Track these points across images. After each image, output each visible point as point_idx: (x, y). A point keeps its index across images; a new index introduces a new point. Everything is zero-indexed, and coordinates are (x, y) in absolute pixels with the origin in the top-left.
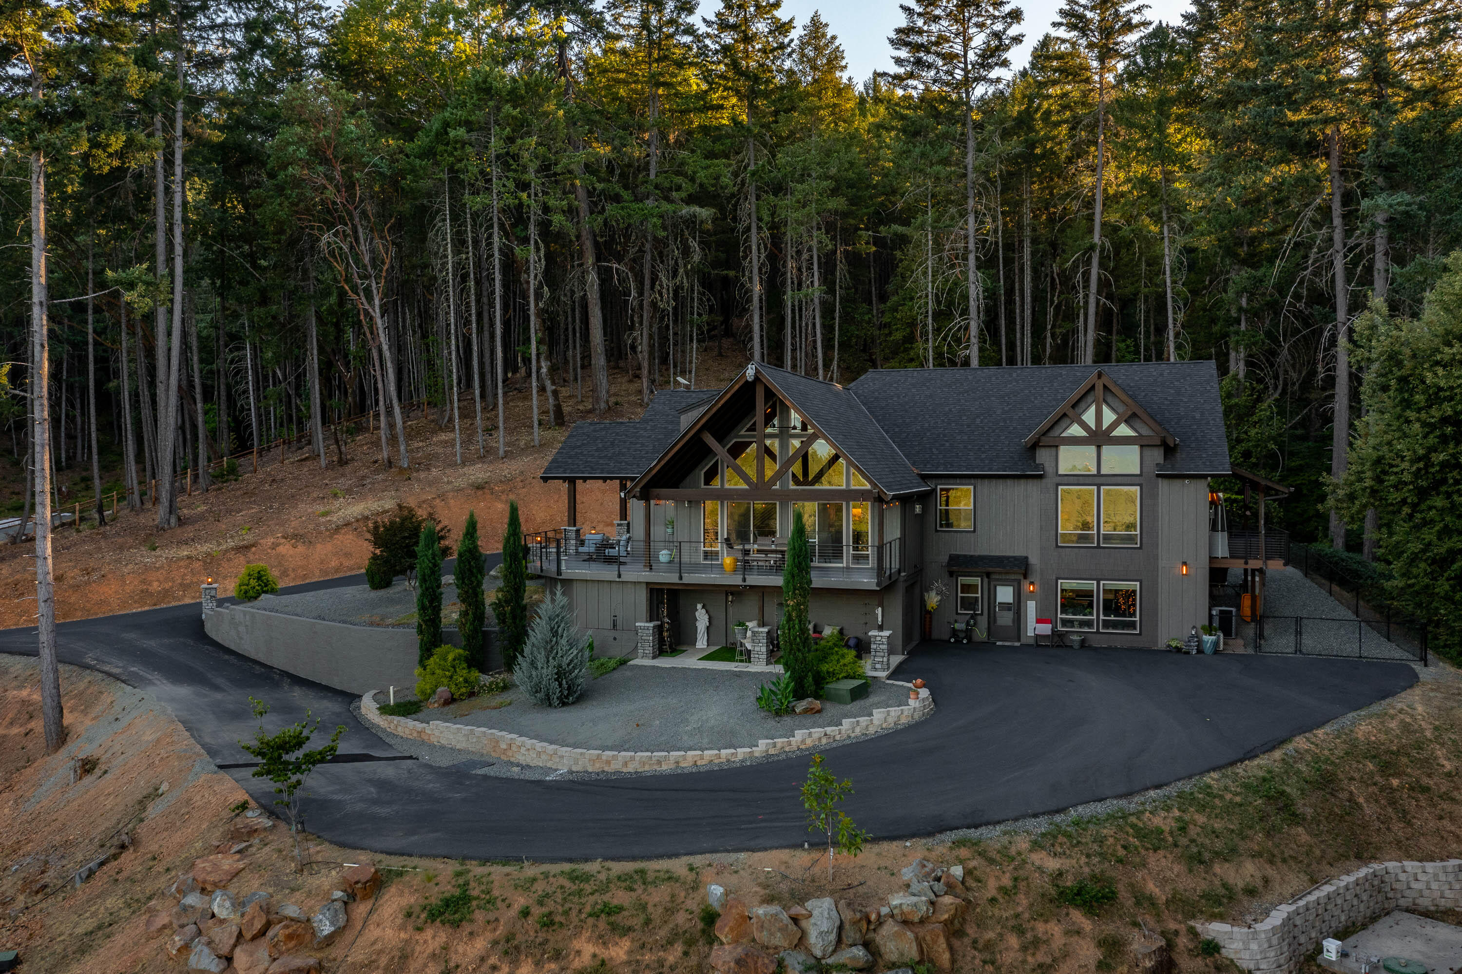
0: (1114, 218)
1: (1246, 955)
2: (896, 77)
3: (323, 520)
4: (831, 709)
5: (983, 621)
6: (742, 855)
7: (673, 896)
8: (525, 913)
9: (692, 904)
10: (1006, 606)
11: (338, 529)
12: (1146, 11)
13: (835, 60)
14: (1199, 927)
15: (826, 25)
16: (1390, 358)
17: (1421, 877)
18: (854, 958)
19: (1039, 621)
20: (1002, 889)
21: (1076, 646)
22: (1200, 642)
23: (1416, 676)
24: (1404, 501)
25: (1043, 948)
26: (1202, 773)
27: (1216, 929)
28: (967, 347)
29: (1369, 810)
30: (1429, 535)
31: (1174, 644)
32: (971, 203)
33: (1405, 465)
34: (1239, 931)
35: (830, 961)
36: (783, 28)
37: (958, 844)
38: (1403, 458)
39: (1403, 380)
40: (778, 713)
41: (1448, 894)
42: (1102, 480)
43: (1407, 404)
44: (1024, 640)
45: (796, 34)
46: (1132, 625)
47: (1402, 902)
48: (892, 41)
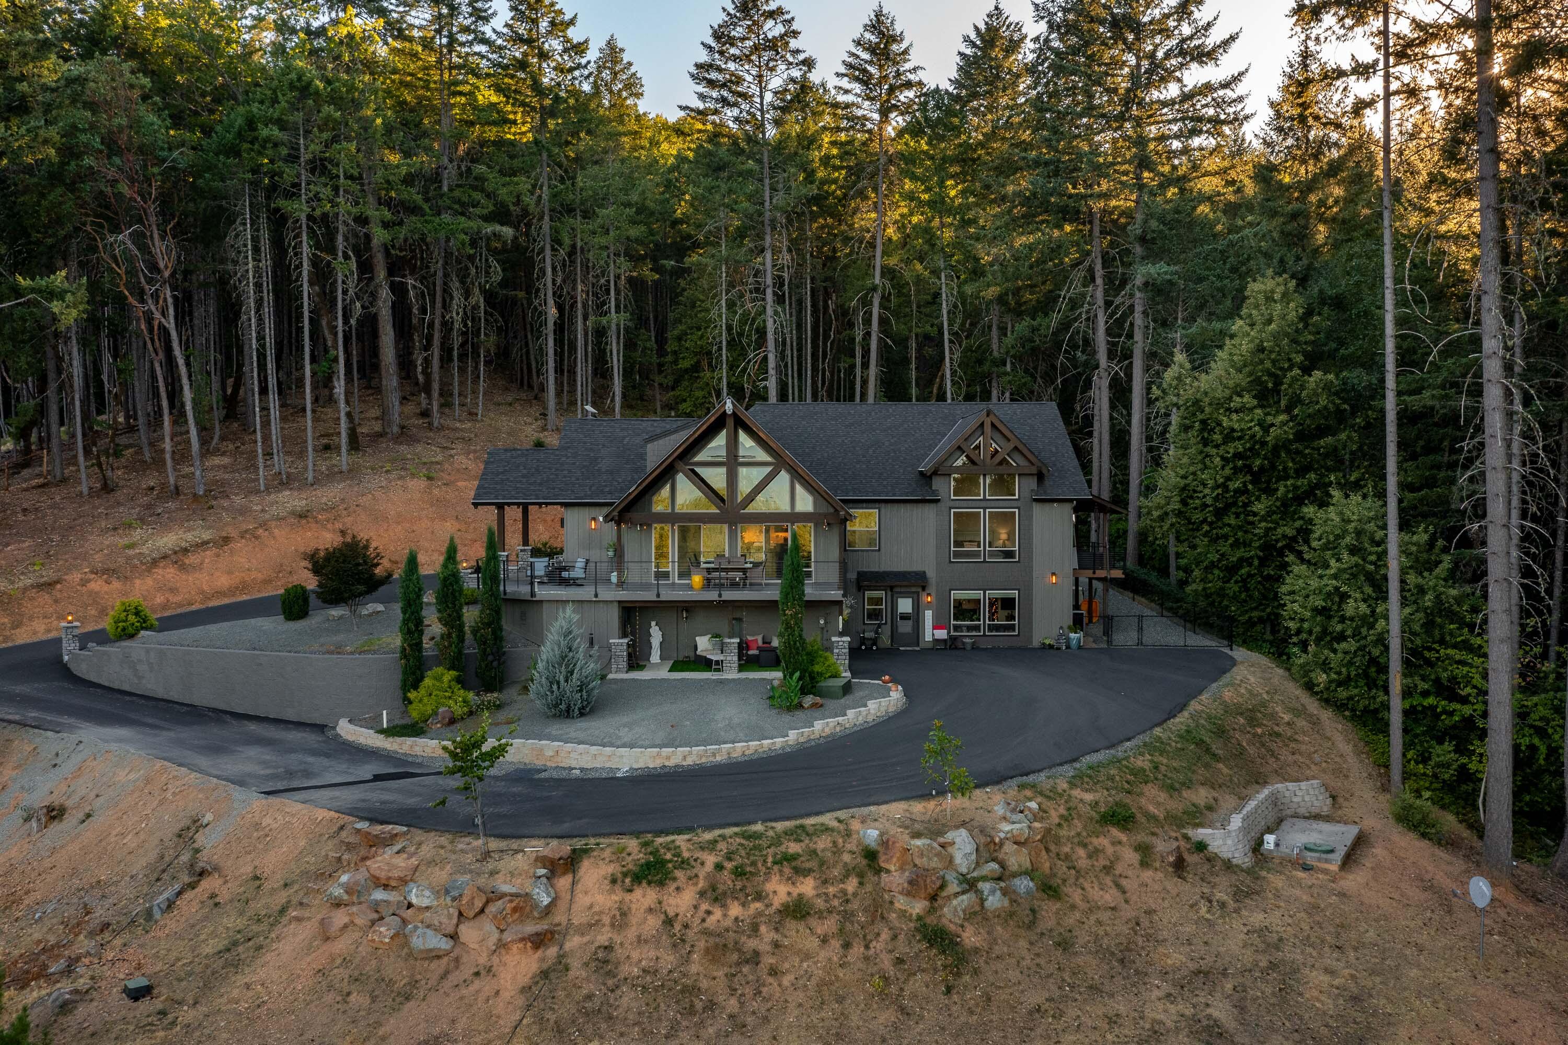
0: (893, 261)
1: (1225, 849)
2: (699, 112)
3: (131, 552)
4: (831, 704)
5: (886, 631)
6: (872, 808)
7: (834, 842)
8: (719, 867)
9: (852, 846)
10: (905, 617)
11: (155, 562)
12: (920, 72)
13: (633, 86)
14: (1190, 832)
15: (622, 50)
16: (1194, 404)
17: (1299, 793)
18: (992, 871)
19: (935, 628)
20: (1062, 817)
21: (969, 647)
22: (1068, 640)
23: (1232, 658)
24: (1205, 521)
25: (1101, 856)
26: (1151, 728)
27: (1202, 833)
28: (765, 379)
29: (1252, 750)
30: (1225, 547)
31: (1047, 642)
32: (768, 239)
33: (1207, 491)
34: (1219, 833)
35: (975, 874)
36: (580, 48)
37: (1021, 787)
38: (1205, 485)
39: (1204, 422)
40: (790, 709)
41: (1316, 803)
42: (983, 504)
43: (1205, 442)
44: (922, 645)
45: (592, 54)
46: (1012, 628)
47: (1289, 812)
48: (692, 76)
